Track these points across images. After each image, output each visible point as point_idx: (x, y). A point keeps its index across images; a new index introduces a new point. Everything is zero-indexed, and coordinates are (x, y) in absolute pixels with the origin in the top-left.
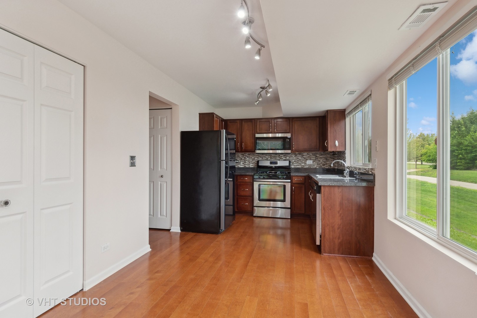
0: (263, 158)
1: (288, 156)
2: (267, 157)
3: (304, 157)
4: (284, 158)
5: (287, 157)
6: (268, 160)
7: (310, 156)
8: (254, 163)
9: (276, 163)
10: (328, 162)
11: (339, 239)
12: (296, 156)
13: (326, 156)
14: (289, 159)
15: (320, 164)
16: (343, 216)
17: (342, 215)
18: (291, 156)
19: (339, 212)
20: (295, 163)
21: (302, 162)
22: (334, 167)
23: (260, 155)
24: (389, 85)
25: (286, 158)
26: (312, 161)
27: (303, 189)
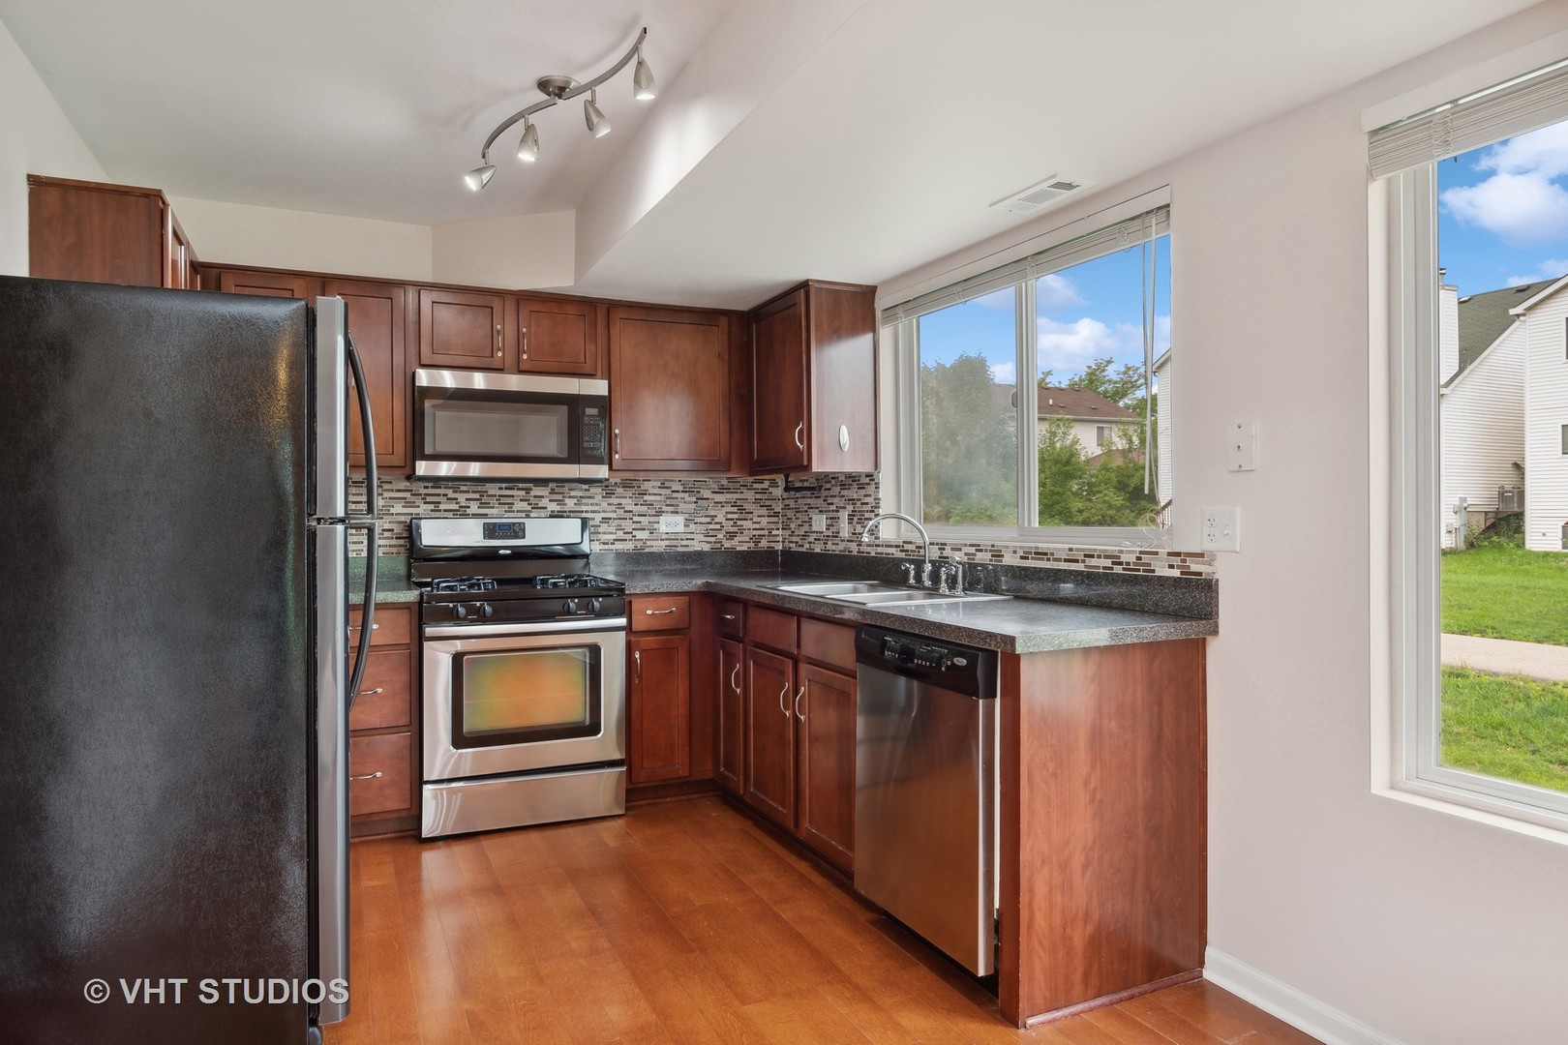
0: (442, 507)
1: (573, 493)
2: (462, 498)
3: (646, 498)
4: (554, 507)
5: (567, 500)
6: (465, 516)
7: (675, 495)
8: (386, 534)
9: (518, 531)
10: (747, 524)
11: (1086, 923)
12: (609, 495)
13: (738, 496)
14: (578, 508)
15: (714, 533)
16: (1101, 802)
17: (1098, 796)
18: (587, 494)
19: (1086, 784)
20: (604, 528)
21: (638, 526)
22: (773, 545)
23: (423, 491)
24: (1371, 158)
25: (560, 502)
26: (680, 519)
27: (682, 656)
